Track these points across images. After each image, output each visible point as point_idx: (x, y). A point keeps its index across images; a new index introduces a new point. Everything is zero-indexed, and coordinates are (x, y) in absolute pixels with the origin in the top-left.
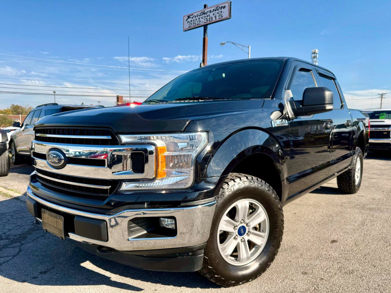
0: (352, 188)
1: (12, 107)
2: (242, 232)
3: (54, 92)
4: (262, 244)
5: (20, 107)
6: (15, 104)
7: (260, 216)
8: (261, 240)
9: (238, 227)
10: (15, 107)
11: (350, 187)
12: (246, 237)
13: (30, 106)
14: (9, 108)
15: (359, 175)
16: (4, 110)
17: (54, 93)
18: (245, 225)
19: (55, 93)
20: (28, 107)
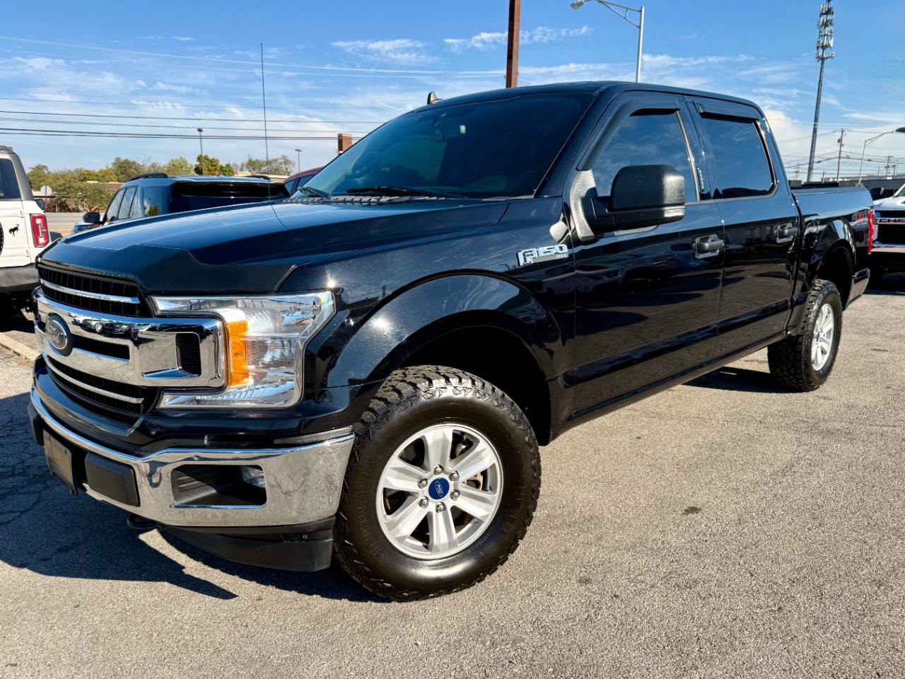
0: (802, 378)
1: (115, 164)
2: (440, 491)
3: (200, 130)
4: (486, 516)
5: (134, 163)
6: (123, 159)
7: (482, 459)
8: (484, 509)
9: (430, 482)
10: (123, 163)
11: (798, 376)
12: (449, 502)
13: (152, 161)
14: (110, 166)
15: (828, 348)
16: (100, 172)
17: (198, 133)
18: (446, 477)
19: (203, 134)
20: (149, 164)
